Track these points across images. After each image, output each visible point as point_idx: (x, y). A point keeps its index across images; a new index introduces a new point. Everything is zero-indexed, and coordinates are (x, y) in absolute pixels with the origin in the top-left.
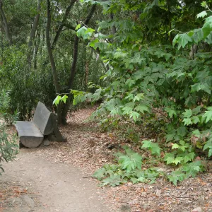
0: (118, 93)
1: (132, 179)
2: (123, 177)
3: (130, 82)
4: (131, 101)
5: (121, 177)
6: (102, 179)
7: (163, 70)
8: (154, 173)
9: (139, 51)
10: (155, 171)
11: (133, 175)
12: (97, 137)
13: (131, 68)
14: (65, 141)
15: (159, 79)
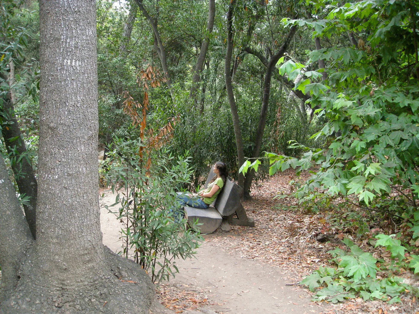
0: (338, 161)
1: (362, 293)
2: (347, 289)
3: (358, 144)
4: (362, 174)
5: (344, 289)
6: (315, 290)
7: (408, 126)
8: (396, 286)
9: (371, 96)
10: (397, 283)
11: (363, 286)
12: (298, 221)
13: (359, 122)
14: (252, 225)
15: (402, 140)
